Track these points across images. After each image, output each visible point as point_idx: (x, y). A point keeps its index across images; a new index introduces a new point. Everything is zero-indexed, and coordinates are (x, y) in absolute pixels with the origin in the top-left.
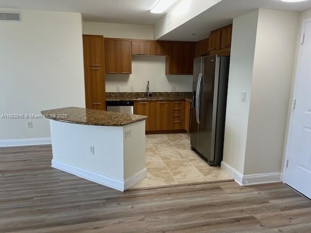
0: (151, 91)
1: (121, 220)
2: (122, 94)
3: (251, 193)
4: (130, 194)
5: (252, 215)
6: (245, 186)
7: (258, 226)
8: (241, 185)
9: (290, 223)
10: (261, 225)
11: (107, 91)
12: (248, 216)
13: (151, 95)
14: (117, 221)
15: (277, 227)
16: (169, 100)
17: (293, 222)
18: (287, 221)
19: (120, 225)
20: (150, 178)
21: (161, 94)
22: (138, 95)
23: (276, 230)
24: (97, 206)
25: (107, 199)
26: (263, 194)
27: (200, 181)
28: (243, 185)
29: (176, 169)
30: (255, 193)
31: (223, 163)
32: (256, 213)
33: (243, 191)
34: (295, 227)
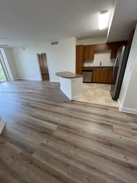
0: (102, 66)
1: (62, 108)
2: (90, 67)
3: (122, 116)
4: (73, 102)
5: (112, 125)
6: (122, 112)
7: (110, 130)
8: (120, 111)
9: (131, 137)
10: (112, 131)
11: (85, 66)
12: (110, 124)
13: (102, 68)
14: (61, 108)
15: (120, 135)
16: (108, 70)
17: (134, 137)
18: (130, 135)
19: (61, 110)
20: (83, 98)
21: (106, 67)
22: (96, 67)
23: (119, 136)
24: (60, 102)
25: (65, 101)
26: (129, 118)
27: (101, 104)
28: (122, 111)
29: (96, 97)
30: (125, 117)
31: (118, 99)
32: (115, 125)
33: (118, 113)
34: (132, 140)
